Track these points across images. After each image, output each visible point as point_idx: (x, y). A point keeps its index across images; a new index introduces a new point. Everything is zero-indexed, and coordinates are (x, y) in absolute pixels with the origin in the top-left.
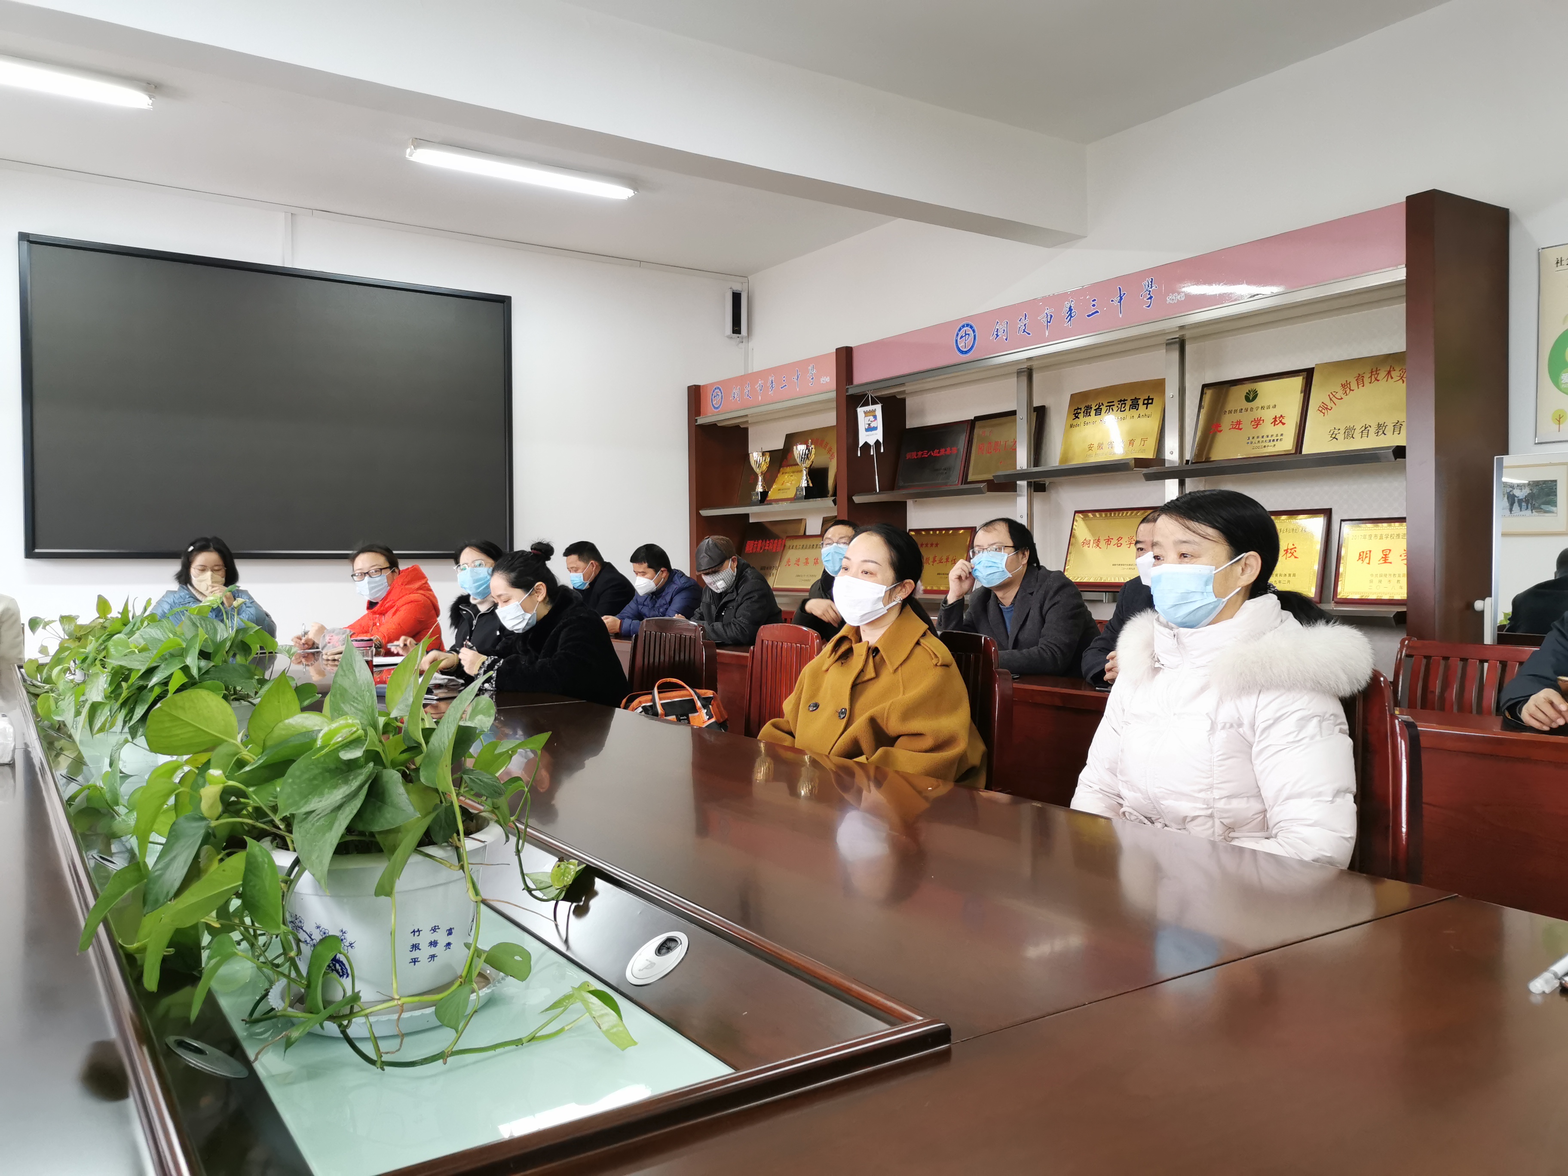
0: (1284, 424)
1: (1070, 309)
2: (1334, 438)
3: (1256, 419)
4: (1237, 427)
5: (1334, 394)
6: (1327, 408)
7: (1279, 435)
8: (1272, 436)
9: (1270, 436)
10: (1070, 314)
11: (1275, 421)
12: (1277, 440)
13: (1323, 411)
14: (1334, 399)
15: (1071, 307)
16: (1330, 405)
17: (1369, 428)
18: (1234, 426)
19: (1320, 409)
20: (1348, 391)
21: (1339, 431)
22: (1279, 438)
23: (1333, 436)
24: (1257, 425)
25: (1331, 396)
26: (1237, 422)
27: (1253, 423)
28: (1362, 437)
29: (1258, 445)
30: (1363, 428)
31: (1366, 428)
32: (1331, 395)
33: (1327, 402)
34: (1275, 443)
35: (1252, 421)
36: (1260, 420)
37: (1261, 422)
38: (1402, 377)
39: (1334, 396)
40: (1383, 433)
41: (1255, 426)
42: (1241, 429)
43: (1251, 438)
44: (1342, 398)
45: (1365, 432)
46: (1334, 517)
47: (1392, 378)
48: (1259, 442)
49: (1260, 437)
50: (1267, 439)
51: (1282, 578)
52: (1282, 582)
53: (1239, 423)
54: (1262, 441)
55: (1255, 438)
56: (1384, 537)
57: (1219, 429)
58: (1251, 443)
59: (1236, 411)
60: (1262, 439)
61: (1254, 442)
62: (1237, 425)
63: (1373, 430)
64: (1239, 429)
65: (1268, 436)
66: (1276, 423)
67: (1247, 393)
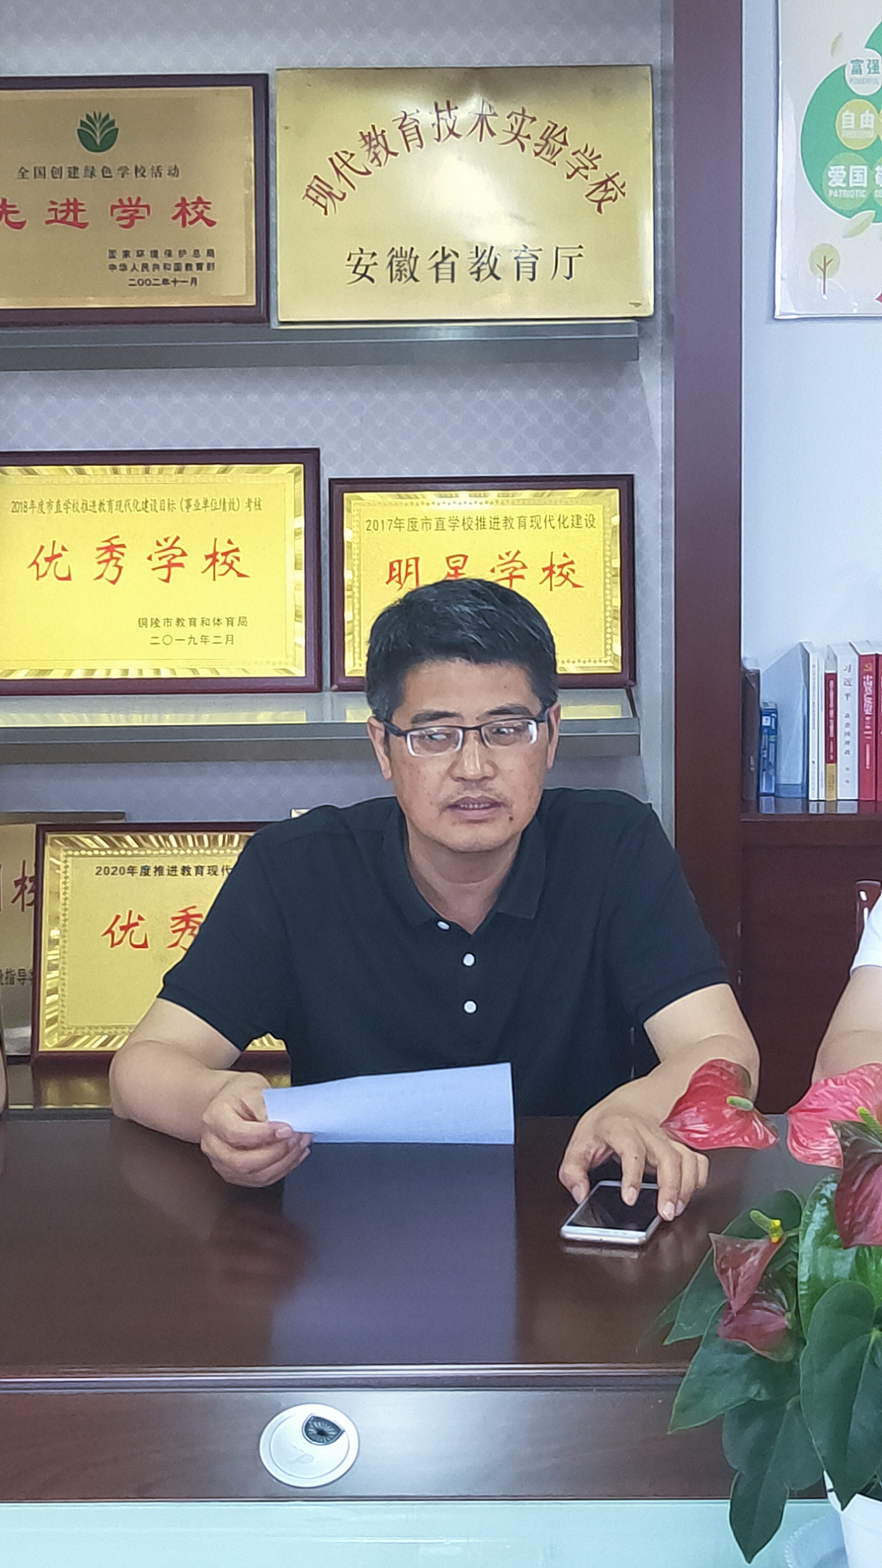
0: (211, 223)
2: (364, 275)
3: (126, 203)
4: (71, 218)
5: (346, 157)
6: (330, 194)
7: (203, 253)
8: (182, 253)
9: (175, 253)
11: (184, 213)
12: (200, 266)
13: (321, 200)
14: (344, 170)
16: (339, 186)
17: (453, 258)
18: (60, 216)
19: (312, 193)
20: (382, 155)
21: (374, 259)
22: (204, 259)
23: (361, 270)
24: (132, 219)
25: (338, 163)
26: (68, 204)
27: (118, 212)
28: (437, 280)
29: (145, 276)
30: (439, 258)
31: (444, 258)
32: (336, 160)
33: (329, 176)
34: (195, 273)
35: (114, 207)
36: (137, 205)
37: (143, 211)
38: (517, 135)
39: (346, 163)
40: (492, 273)
41: (126, 222)
42: (83, 226)
43: (119, 255)
44: (368, 173)
45: (445, 268)
46: (328, 472)
47: (492, 134)
48: (145, 266)
49: (147, 253)
50: (168, 260)
51: (210, 631)
52: (211, 639)
53: (73, 206)
54: (156, 267)
55: (133, 254)
56: (447, 523)
57: (12, 218)
58: (124, 267)
59: (56, 173)
60: (155, 261)
61: (130, 267)
62: (68, 211)
63: (464, 264)
64: (75, 223)
65: (169, 253)
66: (189, 219)
67: (83, 123)
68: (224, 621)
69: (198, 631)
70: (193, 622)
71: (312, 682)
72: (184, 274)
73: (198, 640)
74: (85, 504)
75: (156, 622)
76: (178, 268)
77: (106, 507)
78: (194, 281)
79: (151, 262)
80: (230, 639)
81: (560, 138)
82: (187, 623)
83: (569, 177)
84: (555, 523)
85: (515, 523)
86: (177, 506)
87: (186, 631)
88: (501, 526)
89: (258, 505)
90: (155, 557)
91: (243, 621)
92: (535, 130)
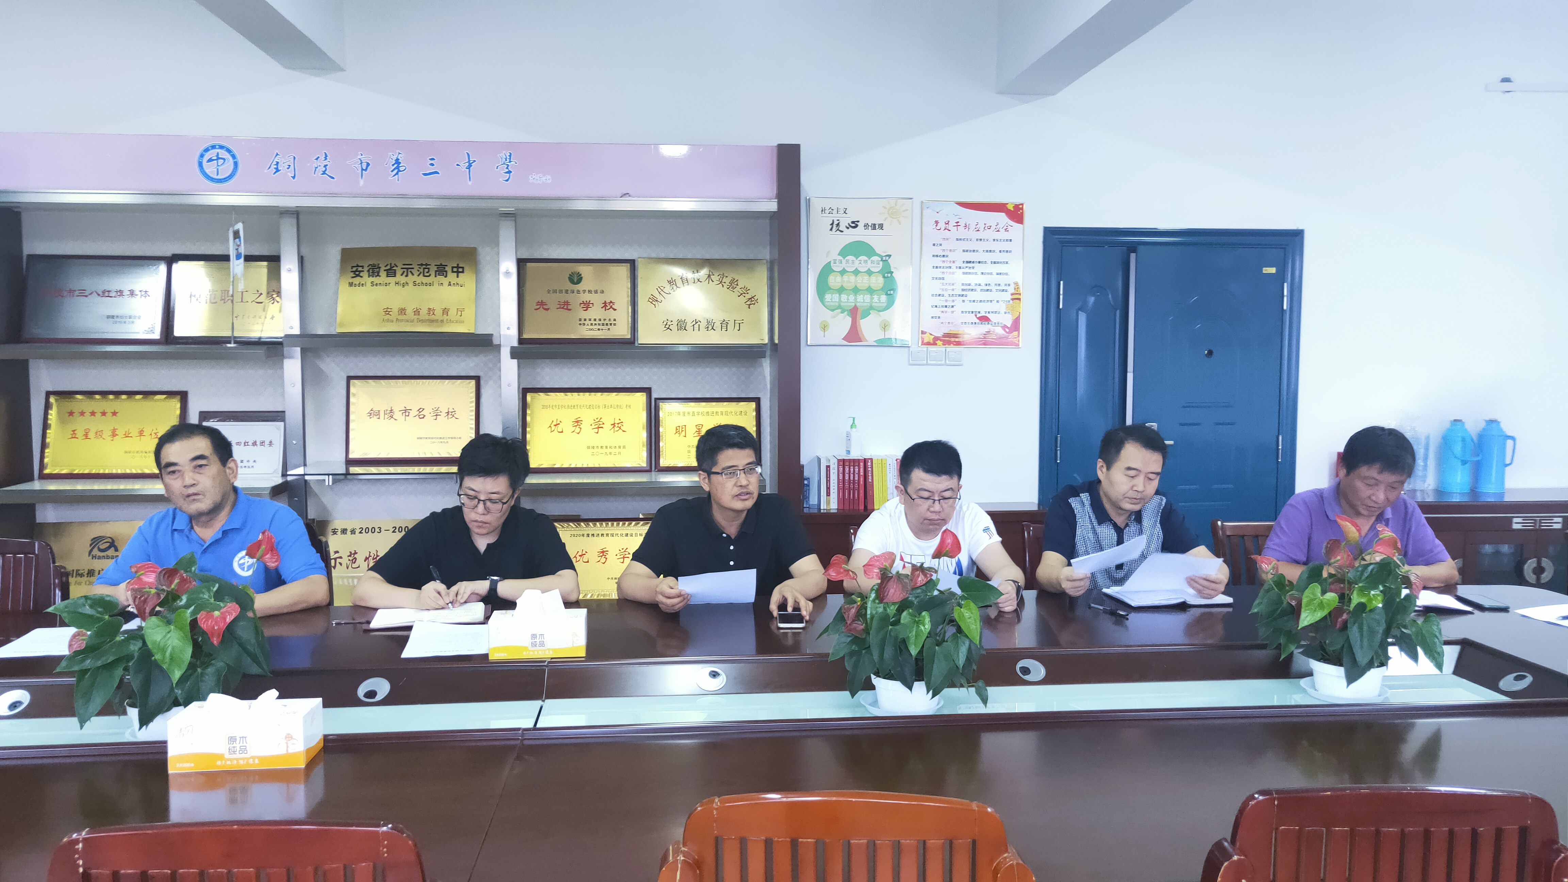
0: (615, 310)
1: (397, 162)
2: (668, 328)
3: (585, 302)
4: (565, 307)
5: (662, 288)
6: (657, 301)
7: (612, 320)
8: (605, 320)
9: (602, 320)
10: (398, 168)
11: (606, 306)
12: (611, 324)
13: (653, 302)
14: (662, 292)
15: (397, 160)
16: (660, 298)
17: (698, 323)
18: (562, 306)
19: (650, 300)
20: (674, 288)
21: (672, 323)
22: (613, 322)
23: (667, 326)
24: (587, 308)
26: (565, 302)
27: (582, 305)
28: (696, 331)
29: (591, 327)
30: (694, 323)
31: (696, 323)
32: (659, 289)
33: (656, 294)
34: (609, 327)
35: (581, 303)
36: (589, 303)
37: (591, 305)
38: (721, 282)
39: (662, 290)
40: (713, 328)
41: (585, 309)
42: (570, 310)
43: (583, 320)
44: (670, 293)
45: (696, 326)
46: (655, 395)
47: (713, 281)
48: (592, 324)
49: (592, 320)
50: (600, 322)
51: (613, 450)
52: (613, 453)
53: (567, 303)
54: (596, 324)
55: (588, 320)
56: (696, 414)
57: (545, 307)
58: (584, 324)
59: (561, 291)
60: (595, 322)
61: (586, 324)
62: (564, 305)
63: (703, 325)
64: (567, 309)
65: (600, 320)
66: (607, 308)
67: (570, 275)
68: (617, 447)
69: (609, 450)
70: (606, 447)
71: (648, 468)
72: (605, 327)
73: (608, 454)
74: (568, 406)
75: (593, 447)
76: (603, 325)
77: (576, 407)
78: (609, 329)
79: (594, 322)
80: (620, 453)
81: (736, 283)
82: (604, 448)
83: (739, 296)
84: (733, 414)
85: (720, 414)
86: (601, 407)
87: (604, 450)
88: (715, 414)
89: (630, 406)
90: (593, 425)
91: (624, 447)
92: (727, 280)
